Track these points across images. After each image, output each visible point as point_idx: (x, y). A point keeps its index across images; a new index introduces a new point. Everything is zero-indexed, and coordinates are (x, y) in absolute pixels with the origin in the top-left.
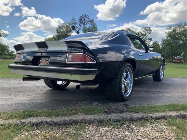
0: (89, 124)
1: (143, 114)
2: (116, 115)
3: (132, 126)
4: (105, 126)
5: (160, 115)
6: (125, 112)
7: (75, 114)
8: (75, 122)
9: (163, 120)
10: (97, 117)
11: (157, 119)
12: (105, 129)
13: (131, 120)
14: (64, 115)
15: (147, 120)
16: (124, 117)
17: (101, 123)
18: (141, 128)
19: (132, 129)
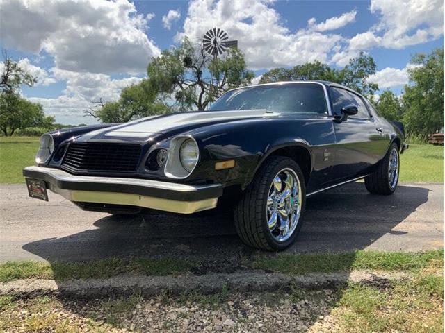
0: (146, 298)
1: (283, 276)
2: (215, 276)
3: (247, 303)
4: (182, 303)
5: (324, 280)
6: (242, 269)
7: (121, 273)
8: (115, 293)
9: (327, 292)
10: (169, 281)
11: (312, 287)
12: (179, 310)
13: (250, 290)
14: (95, 276)
15: (288, 290)
16: (235, 281)
17: (175, 295)
18: (268, 310)
19: (244, 312)
